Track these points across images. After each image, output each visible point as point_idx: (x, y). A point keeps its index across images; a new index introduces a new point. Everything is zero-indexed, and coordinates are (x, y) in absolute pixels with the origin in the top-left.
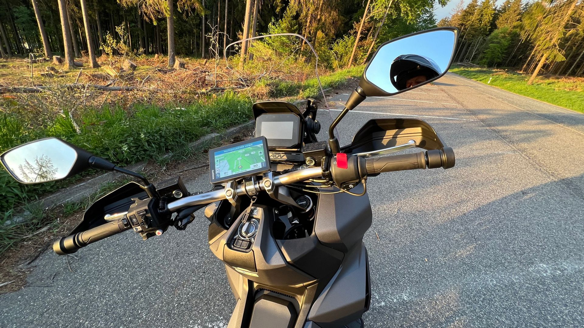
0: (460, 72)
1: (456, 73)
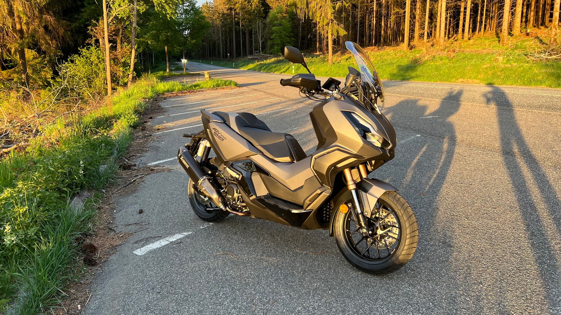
0: (258, 67)
1: (254, 70)
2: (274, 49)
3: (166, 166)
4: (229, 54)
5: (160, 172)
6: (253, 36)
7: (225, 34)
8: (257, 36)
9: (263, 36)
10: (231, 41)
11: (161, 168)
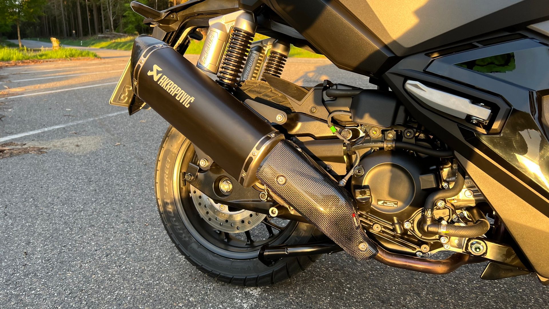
2: (128, 28)
3: (29, 144)
4: (74, 32)
5: (18, 154)
6: (102, 12)
7: (68, 10)
8: (107, 12)
9: (114, 13)
10: (76, 18)
11: (19, 147)
